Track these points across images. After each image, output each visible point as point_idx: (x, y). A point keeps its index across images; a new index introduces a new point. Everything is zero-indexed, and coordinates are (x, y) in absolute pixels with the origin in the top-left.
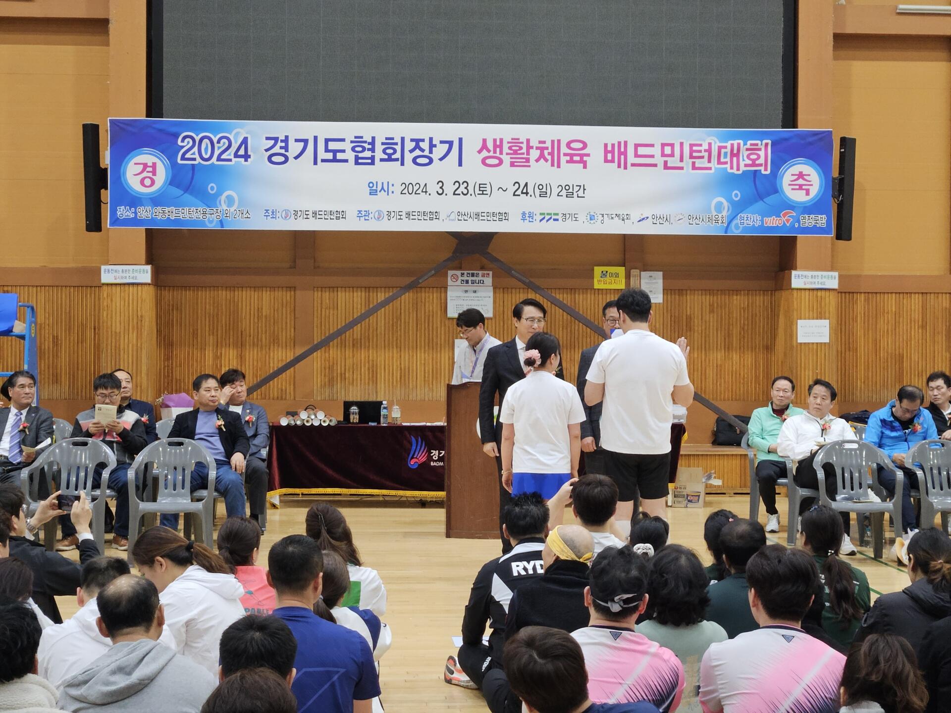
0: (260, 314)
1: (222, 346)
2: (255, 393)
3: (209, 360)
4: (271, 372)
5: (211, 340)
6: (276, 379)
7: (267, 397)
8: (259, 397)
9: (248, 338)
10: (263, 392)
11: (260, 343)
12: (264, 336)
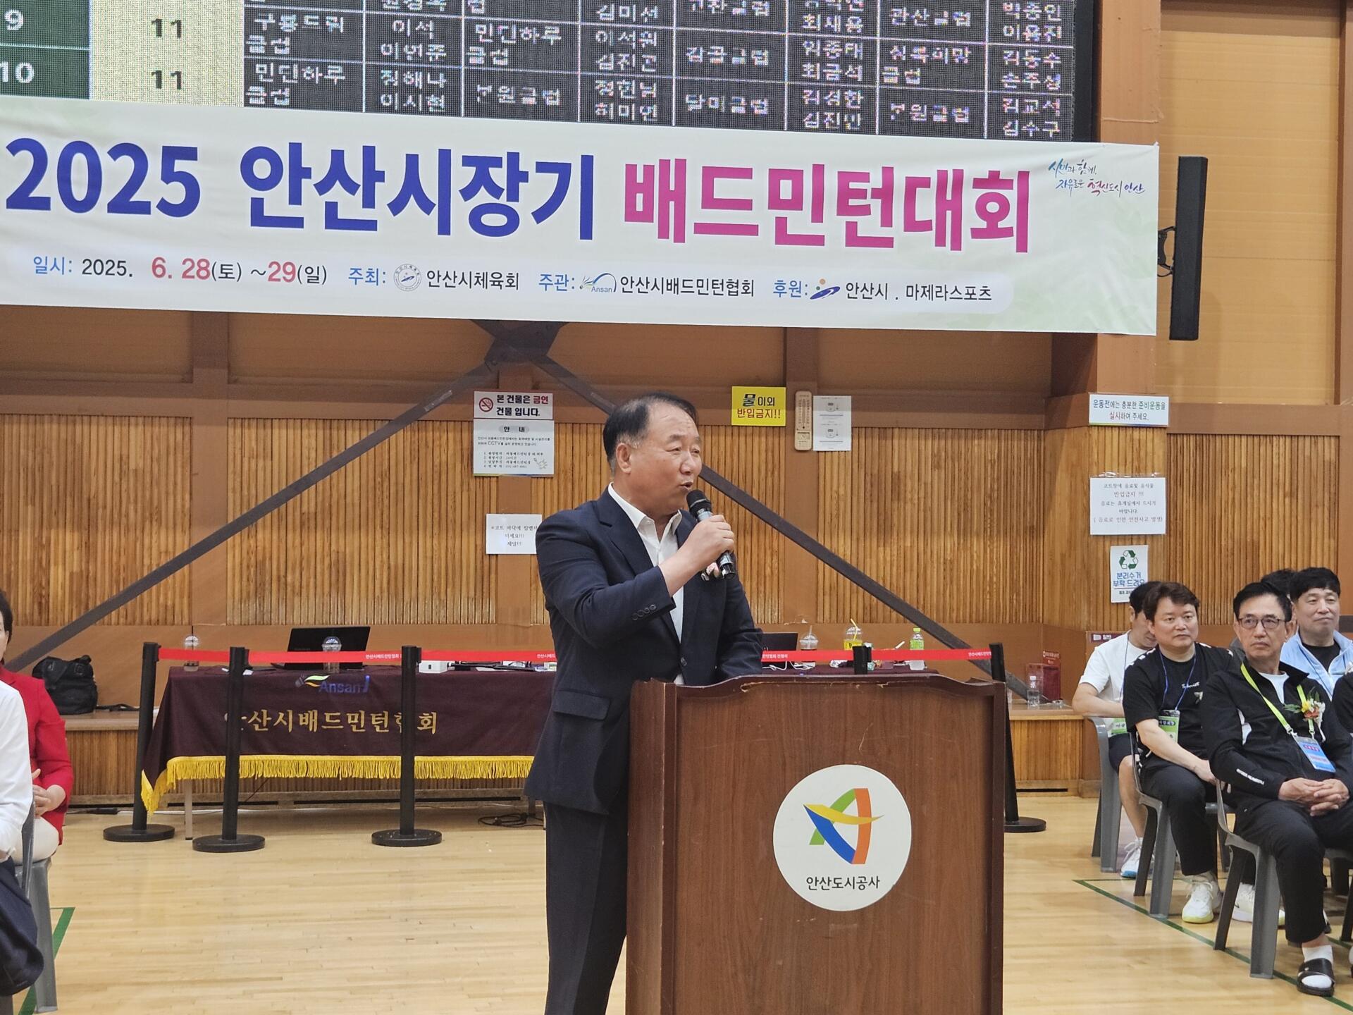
0: (125, 467)
1: (50, 528)
2: (113, 613)
3: (25, 553)
4: (145, 574)
5: (29, 514)
6: (154, 587)
7: (138, 621)
8: (122, 620)
9: (100, 511)
10: (129, 612)
11: (124, 520)
12: (132, 507)
